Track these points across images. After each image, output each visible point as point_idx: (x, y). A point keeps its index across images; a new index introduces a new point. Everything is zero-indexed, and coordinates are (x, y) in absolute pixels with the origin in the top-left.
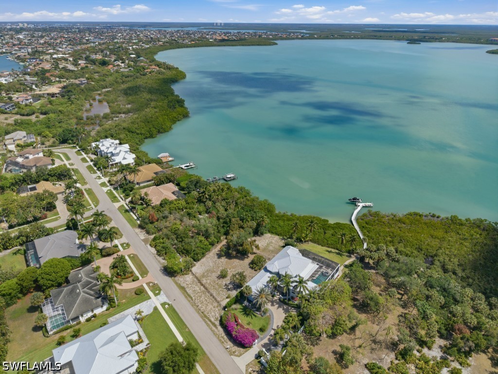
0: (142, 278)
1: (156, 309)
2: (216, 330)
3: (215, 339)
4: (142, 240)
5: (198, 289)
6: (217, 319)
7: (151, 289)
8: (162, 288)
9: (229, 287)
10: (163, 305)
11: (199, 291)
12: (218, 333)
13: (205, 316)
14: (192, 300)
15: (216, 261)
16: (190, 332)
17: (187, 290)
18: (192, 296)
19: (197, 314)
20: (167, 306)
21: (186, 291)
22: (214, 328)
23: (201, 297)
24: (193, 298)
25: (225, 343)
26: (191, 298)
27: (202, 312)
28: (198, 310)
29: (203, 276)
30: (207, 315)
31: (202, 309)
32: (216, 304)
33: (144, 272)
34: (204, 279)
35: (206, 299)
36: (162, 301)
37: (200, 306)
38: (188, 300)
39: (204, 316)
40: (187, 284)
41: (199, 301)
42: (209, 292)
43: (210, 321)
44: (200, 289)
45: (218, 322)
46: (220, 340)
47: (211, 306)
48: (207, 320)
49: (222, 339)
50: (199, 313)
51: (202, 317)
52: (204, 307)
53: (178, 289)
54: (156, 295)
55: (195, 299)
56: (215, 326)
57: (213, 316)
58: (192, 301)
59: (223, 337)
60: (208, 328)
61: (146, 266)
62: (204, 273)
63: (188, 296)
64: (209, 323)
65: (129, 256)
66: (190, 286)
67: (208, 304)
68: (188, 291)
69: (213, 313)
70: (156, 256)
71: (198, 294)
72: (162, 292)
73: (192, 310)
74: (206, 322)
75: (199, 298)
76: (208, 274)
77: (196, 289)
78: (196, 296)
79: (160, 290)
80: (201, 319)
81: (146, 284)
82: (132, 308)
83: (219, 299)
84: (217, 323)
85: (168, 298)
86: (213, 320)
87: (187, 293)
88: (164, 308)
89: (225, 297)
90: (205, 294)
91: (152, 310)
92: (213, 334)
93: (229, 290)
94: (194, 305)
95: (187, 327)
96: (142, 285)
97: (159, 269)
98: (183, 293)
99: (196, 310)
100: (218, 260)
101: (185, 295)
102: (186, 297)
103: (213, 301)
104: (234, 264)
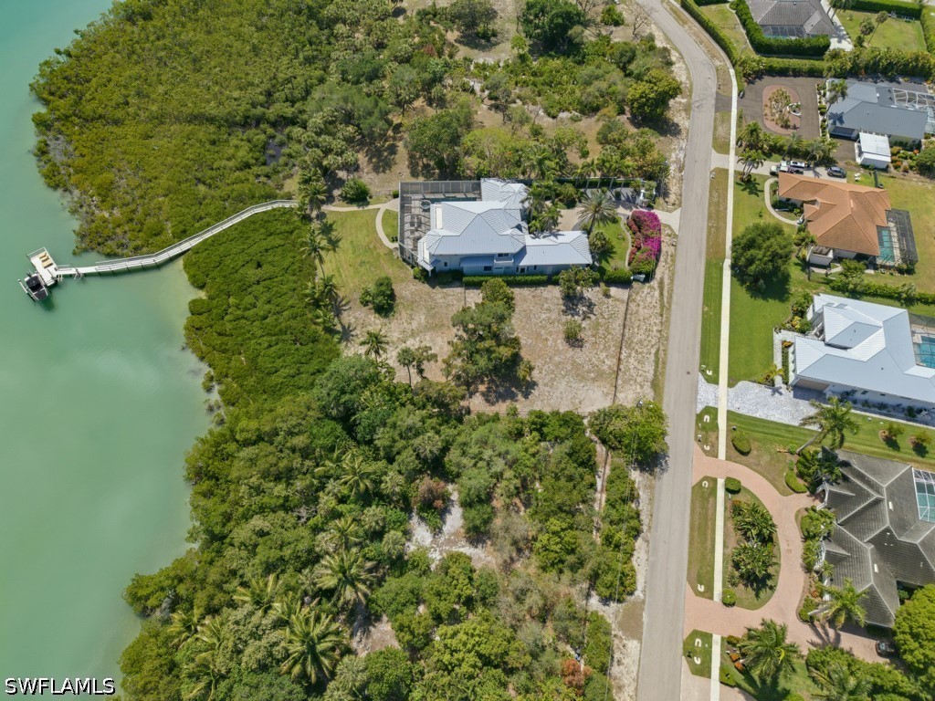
0: (715, 481)
1: (731, 384)
2: (666, 277)
3: (679, 265)
4: (640, 640)
5: (632, 360)
6: (652, 288)
7: (712, 438)
8: (694, 418)
9: (585, 309)
10: (714, 380)
11: (633, 354)
12: (667, 272)
13: (662, 306)
14: (658, 350)
15: (546, 385)
16: (705, 303)
17: (650, 376)
18: (652, 357)
19: (673, 319)
20: (710, 373)
21: (655, 375)
22: (666, 281)
23: (641, 342)
24: (653, 351)
25: (670, 253)
26: (657, 353)
27: (662, 315)
28: (665, 324)
29: (600, 375)
30: (658, 306)
31: (657, 322)
32: (632, 306)
33: (703, 494)
34: (605, 367)
35: (636, 330)
36: (712, 387)
37: (655, 329)
38: (665, 354)
39: (664, 308)
40: (642, 387)
41: (650, 338)
42: (623, 335)
43: (661, 294)
44: (629, 356)
45: (652, 283)
46: (673, 261)
47: (641, 311)
48: (665, 300)
49: (669, 260)
50: (668, 319)
51: (669, 309)
52: (653, 320)
53: (666, 390)
54: (712, 411)
55: (652, 346)
56: (661, 283)
57: (652, 297)
58: (662, 348)
59: (666, 261)
60: (675, 288)
62: (594, 380)
63: (660, 364)
64: (665, 293)
65: (709, 593)
66: (639, 379)
67: (641, 318)
68: (652, 372)
69: (649, 300)
70: (645, 528)
71: (640, 350)
72: (700, 408)
73: (675, 332)
74: (670, 297)
75: (646, 343)
76: (589, 372)
77: (636, 364)
78: (645, 351)
79: (699, 417)
80: (673, 306)
81: (717, 457)
82: (772, 419)
83: (623, 308)
84: (654, 283)
85: (697, 387)
86: (657, 293)
87: (656, 371)
88: (716, 371)
89: (610, 300)
90: (629, 338)
91: (740, 384)
92: (676, 275)
93: (590, 306)
94: (663, 338)
95: (704, 313)
96: (728, 458)
97: (665, 475)
98: (663, 374)
99: (668, 327)
100: (540, 383)
101: (664, 368)
102: (664, 363)
103: (631, 314)
104: (530, 341)
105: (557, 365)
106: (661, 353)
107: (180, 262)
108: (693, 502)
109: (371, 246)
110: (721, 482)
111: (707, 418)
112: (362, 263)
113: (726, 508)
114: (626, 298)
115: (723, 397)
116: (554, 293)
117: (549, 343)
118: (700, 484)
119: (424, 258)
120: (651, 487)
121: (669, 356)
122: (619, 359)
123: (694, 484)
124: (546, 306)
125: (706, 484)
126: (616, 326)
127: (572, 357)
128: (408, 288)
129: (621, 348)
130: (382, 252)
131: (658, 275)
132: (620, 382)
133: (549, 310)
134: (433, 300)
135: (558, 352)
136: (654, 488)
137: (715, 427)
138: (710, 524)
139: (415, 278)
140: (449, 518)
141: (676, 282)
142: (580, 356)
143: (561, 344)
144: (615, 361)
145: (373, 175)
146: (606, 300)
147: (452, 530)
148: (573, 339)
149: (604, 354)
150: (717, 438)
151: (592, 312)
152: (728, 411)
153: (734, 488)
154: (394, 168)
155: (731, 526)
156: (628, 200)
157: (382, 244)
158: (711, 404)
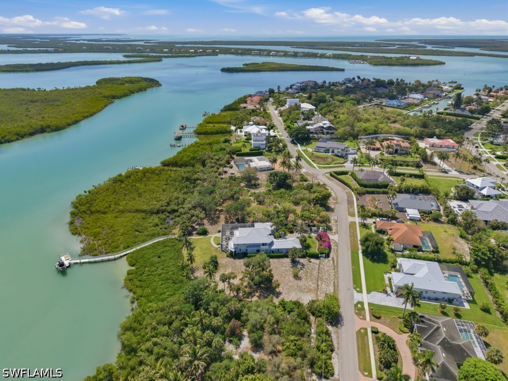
0: (366, 329)
1: (369, 292)
2: (335, 256)
3: (339, 253)
7: (363, 312)
8: (353, 306)
9: (301, 266)
10: (361, 292)
11: (324, 283)
13: (334, 266)
14: (334, 282)
15: (286, 294)
16: (352, 265)
18: (332, 284)
19: (339, 271)
20: (358, 289)
22: (335, 258)
23: (327, 279)
24: (332, 282)
26: (334, 283)
27: (334, 270)
28: (336, 272)
29: (310, 290)
30: (333, 267)
31: (333, 272)
32: (321, 266)
33: (361, 335)
34: (312, 288)
35: (324, 274)
36: (360, 294)
37: (332, 274)
39: (336, 267)
41: (330, 277)
42: (318, 276)
43: (334, 262)
44: (322, 284)
47: (325, 268)
50: (337, 271)
51: (337, 267)
52: (331, 271)
54: (362, 303)
55: (332, 280)
56: (333, 258)
57: (330, 263)
58: (336, 281)
60: (339, 260)
61: (356, 342)
62: (307, 292)
63: (336, 286)
64: (335, 262)
65: (370, 375)
66: (327, 292)
67: (326, 270)
68: (333, 290)
69: (328, 264)
70: (336, 349)
71: (327, 282)
72: (355, 302)
73: (341, 275)
74: (337, 263)
75: (329, 279)
76: (305, 289)
77: (325, 286)
78: (329, 282)
79: (356, 305)
80: (339, 266)
81: (366, 320)
82: (389, 305)
83: (317, 266)
84: (330, 259)
85: (353, 294)
86: (332, 262)
87: (334, 289)
88: (361, 288)
89: (311, 263)
90: (321, 277)
91: (372, 293)
92: (339, 256)
93: (303, 265)
94: (336, 277)
95: (352, 269)
96: (371, 320)
97: (343, 327)
98: (338, 290)
99: (338, 274)
100: (283, 293)
101: (338, 288)
102: (338, 286)
103: (321, 269)
105: (290, 286)
106: (336, 283)
107: (125, 257)
108: (357, 338)
109: (209, 248)
110: (369, 330)
111: (359, 306)
112: (204, 254)
113: (373, 340)
114: (318, 263)
115: (366, 298)
116: (287, 261)
117: (286, 278)
118: (359, 330)
119: (231, 247)
120: (337, 333)
121: (339, 283)
122: (318, 285)
123: (357, 330)
124: (284, 265)
125: (362, 331)
126: (315, 273)
127: (297, 283)
128: (223, 260)
129: (318, 281)
130: (213, 249)
131: (331, 255)
132: (319, 293)
133: (285, 266)
134: (234, 264)
135: (290, 281)
136: (338, 332)
137: (363, 309)
138: (366, 346)
139: (227, 256)
140: (243, 342)
141: (339, 258)
142: (300, 283)
143: (292, 278)
144: (316, 285)
145: (210, 226)
146: (309, 263)
147: (244, 347)
148: (296, 277)
149: (311, 283)
150: (365, 313)
151: (304, 267)
152: (368, 303)
153: (375, 332)
154: (219, 223)
155: (376, 346)
156: (315, 231)
157: (213, 246)
158: (360, 300)
